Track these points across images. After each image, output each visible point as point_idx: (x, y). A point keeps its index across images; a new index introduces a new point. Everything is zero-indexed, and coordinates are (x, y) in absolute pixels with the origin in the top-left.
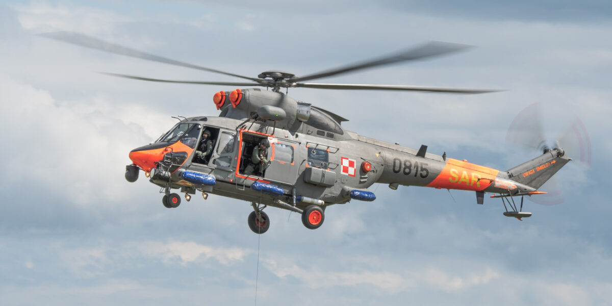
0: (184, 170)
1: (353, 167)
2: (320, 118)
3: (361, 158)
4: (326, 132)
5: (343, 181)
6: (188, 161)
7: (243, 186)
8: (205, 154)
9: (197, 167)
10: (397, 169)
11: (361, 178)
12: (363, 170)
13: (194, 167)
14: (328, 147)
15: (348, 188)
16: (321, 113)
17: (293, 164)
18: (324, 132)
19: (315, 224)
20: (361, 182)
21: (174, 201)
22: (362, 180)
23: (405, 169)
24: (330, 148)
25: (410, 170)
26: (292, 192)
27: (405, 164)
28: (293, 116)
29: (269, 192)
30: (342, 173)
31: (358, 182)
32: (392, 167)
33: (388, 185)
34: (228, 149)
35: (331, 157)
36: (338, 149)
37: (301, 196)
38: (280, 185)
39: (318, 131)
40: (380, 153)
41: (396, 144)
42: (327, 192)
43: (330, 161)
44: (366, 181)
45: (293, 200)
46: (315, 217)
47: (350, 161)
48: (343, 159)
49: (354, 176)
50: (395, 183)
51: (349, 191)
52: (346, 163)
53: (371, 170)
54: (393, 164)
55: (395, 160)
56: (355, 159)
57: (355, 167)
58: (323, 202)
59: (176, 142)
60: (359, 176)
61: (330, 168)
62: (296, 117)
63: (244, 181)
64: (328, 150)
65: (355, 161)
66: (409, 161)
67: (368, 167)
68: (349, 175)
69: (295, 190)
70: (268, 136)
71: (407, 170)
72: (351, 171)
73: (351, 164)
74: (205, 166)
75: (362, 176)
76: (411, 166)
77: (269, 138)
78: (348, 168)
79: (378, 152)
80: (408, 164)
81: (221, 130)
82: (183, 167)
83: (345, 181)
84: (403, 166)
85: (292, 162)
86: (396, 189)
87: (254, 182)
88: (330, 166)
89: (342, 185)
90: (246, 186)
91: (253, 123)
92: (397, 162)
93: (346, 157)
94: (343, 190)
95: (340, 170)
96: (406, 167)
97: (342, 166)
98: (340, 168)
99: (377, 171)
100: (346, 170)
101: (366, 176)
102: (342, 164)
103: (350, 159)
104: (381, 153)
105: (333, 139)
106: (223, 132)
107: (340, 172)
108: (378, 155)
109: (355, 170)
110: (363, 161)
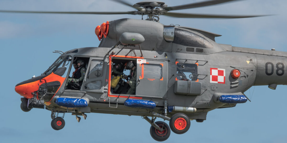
0: (58, 97)
1: (223, 75)
2: (188, 37)
3: (231, 67)
4: (195, 48)
5: (213, 88)
6: (61, 89)
7: (116, 104)
8: (78, 80)
9: (70, 93)
10: (269, 72)
11: (231, 84)
12: (232, 77)
13: (68, 93)
14: (197, 61)
15: (219, 94)
16: (190, 32)
17: (162, 80)
18: (193, 49)
19: (182, 129)
20: (231, 88)
21: (59, 123)
22: (233, 86)
23: (277, 71)
24: (199, 61)
25: (283, 71)
26: (164, 103)
27: (277, 67)
28: (160, 38)
29: (141, 106)
30: (211, 82)
31: (229, 88)
32: (265, 70)
33: (268, 86)
34: (98, 74)
35: (200, 70)
36: (207, 62)
37: (173, 106)
38: (151, 99)
39: (187, 48)
40: (251, 60)
41: (272, 50)
42: (199, 100)
43: (198, 73)
44: (237, 86)
45: (164, 111)
46: (180, 124)
47: (219, 71)
48: (212, 70)
49: (224, 83)
50: (273, 83)
51: (218, 97)
52: (215, 73)
53: (241, 75)
54: (265, 68)
55: (267, 64)
56: (224, 68)
57: (224, 75)
58: (195, 109)
59: (51, 73)
60: (230, 82)
61: (199, 79)
62: (163, 38)
63: (116, 100)
64: (197, 64)
65: (224, 70)
66: (282, 64)
67: (237, 74)
68: (219, 82)
69: (166, 102)
70: (136, 58)
71: (280, 72)
72: (221, 79)
73: (221, 73)
74: (77, 91)
75: (232, 82)
76: (283, 67)
77: (138, 60)
78: (217, 76)
79: (250, 59)
80: (280, 66)
81: (91, 59)
82: (57, 95)
83: (215, 89)
84: (275, 69)
85: (161, 78)
86: (275, 89)
87: (126, 99)
88: (199, 77)
89: (213, 92)
90: (119, 104)
91: (122, 49)
92: (270, 66)
93: (216, 68)
94: (214, 96)
95: (210, 79)
96: (278, 69)
97: (211, 76)
98: (210, 78)
99: (247, 76)
100: (215, 78)
101: (236, 82)
102: (211, 74)
103: (219, 69)
104: (253, 60)
105: (203, 53)
106: (93, 60)
107: (210, 81)
108: (248, 62)
109: (224, 77)
110: (233, 69)
